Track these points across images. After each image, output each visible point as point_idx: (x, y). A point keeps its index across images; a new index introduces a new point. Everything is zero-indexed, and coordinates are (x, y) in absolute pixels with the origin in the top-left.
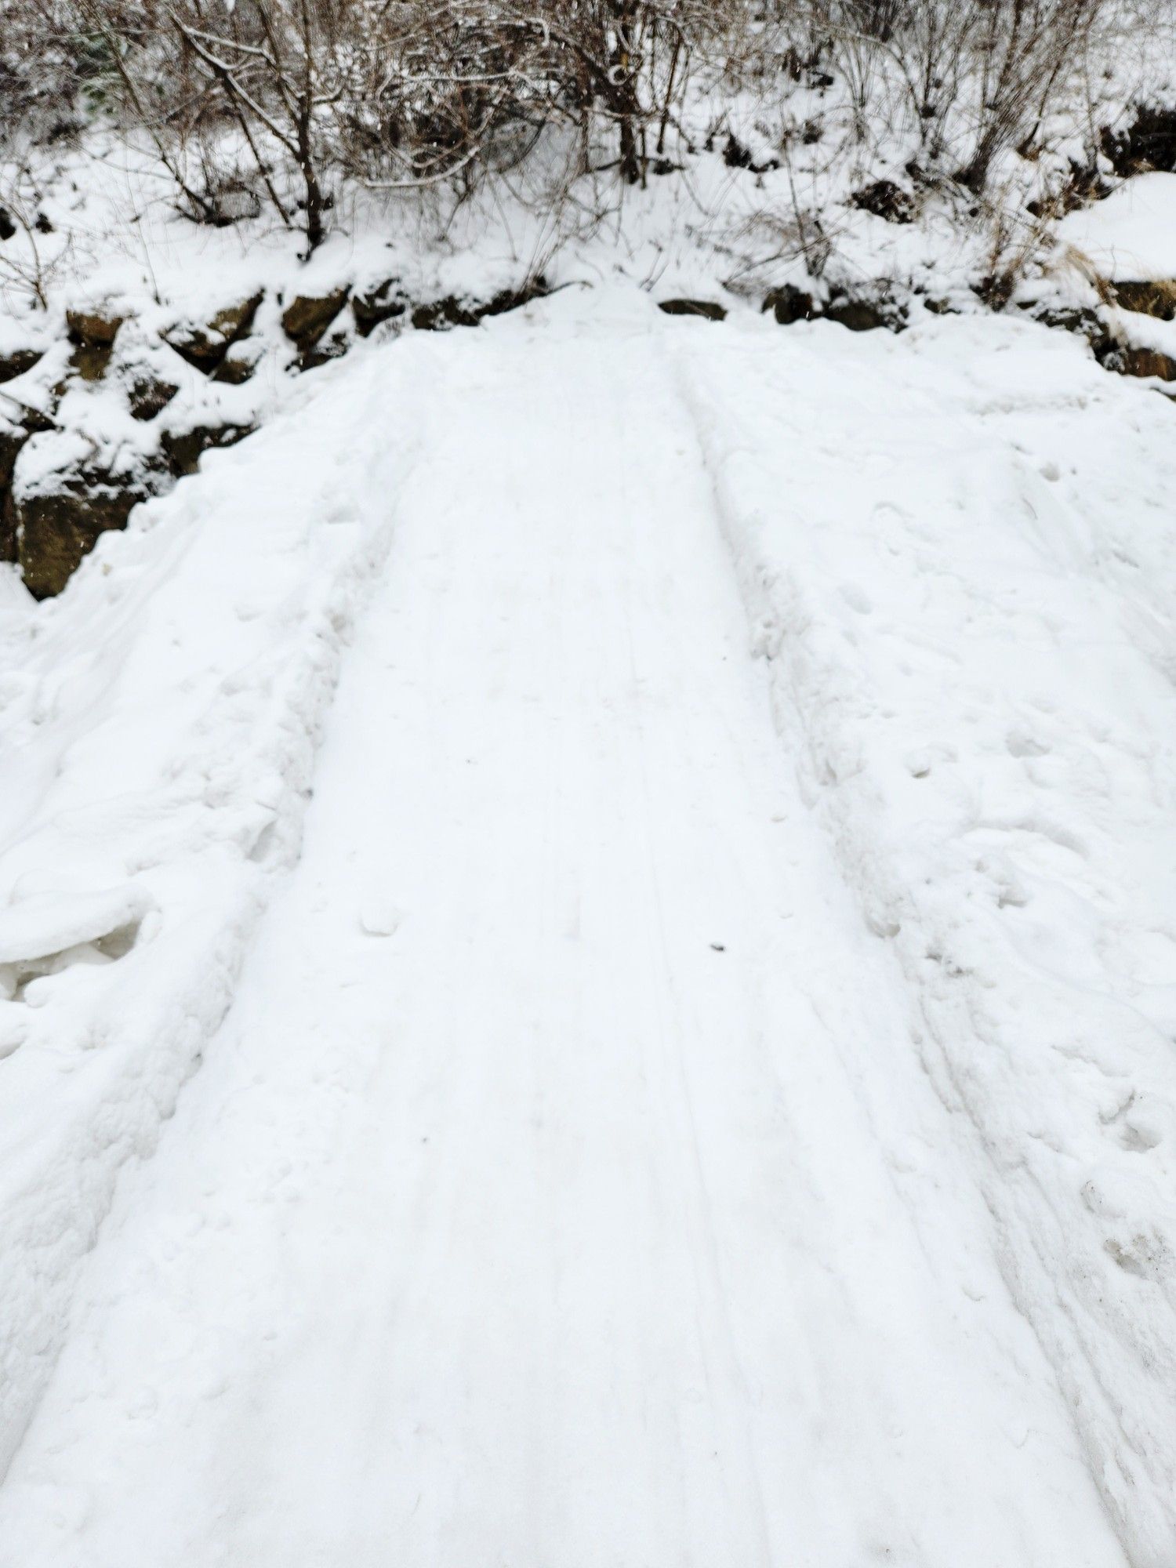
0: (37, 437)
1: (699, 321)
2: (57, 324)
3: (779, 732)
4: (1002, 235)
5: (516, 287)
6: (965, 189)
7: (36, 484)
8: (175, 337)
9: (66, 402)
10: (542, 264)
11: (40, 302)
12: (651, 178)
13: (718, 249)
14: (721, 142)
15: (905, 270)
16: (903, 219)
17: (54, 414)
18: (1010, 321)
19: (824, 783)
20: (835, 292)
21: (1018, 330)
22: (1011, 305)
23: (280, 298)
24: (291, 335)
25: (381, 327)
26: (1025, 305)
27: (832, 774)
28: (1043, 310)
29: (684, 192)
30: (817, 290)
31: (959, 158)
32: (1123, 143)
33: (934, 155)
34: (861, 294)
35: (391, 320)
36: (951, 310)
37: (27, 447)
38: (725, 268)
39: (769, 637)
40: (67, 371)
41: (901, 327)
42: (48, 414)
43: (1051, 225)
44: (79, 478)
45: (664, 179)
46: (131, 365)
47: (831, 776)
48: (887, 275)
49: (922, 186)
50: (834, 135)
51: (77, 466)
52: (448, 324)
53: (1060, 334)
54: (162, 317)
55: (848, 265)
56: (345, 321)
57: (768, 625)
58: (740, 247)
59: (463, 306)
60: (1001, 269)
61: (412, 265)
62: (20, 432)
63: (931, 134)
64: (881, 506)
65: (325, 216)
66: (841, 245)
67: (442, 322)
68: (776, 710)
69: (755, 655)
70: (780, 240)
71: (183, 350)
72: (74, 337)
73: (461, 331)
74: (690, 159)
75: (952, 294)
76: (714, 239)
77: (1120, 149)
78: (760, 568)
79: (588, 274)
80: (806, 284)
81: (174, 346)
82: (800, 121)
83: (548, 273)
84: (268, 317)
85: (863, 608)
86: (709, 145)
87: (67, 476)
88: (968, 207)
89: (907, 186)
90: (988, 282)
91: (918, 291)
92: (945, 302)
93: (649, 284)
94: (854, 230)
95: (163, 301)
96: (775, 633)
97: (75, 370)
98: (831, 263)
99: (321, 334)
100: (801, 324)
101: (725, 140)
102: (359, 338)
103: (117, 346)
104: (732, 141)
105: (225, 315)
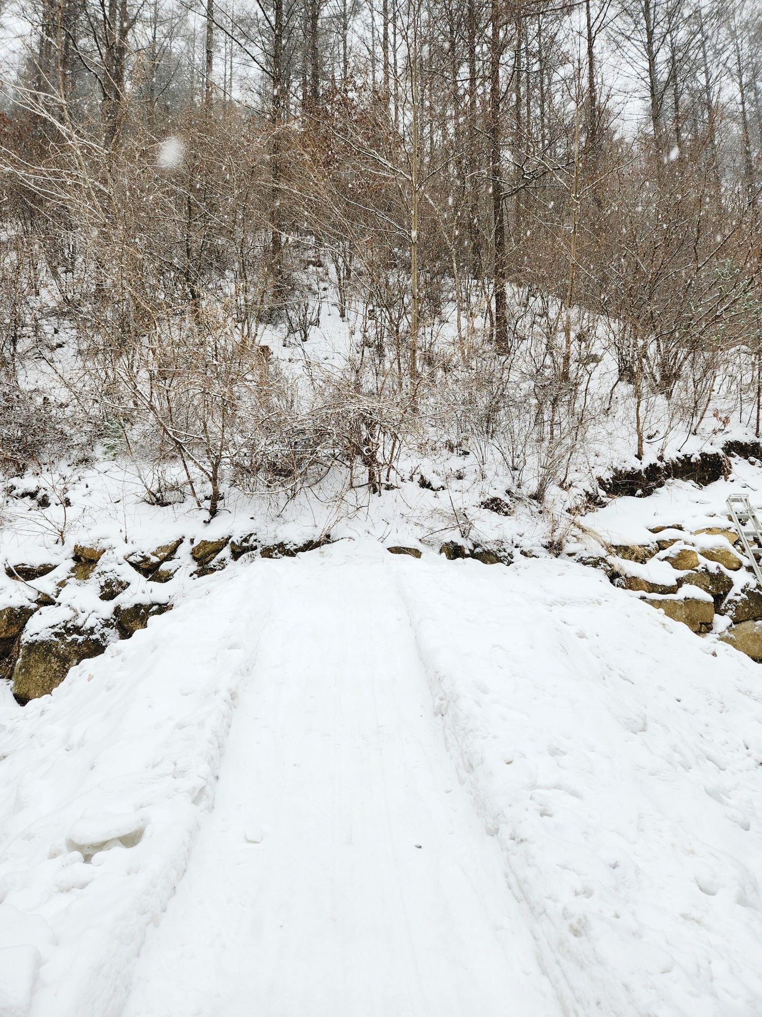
0: (43, 609)
1: (408, 557)
2: (69, 551)
3: (448, 750)
4: (555, 522)
5: (316, 540)
6: (535, 502)
7: (37, 634)
8: (132, 559)
9: (64, 591)
10: (330, 528)
11: (61, 539)
12: (383, 492)
13: (417, 524)
14: (417, 478)
15: (509, 537)
16: (506, 514)
17: (57, 597)
18: (563, 562)
19: (469, 772)
20: (476, 546)
21: (567, 566)
22: (563, 555)
23: (192, 541)
24: (195, 559)
25: (245, 555)
26: (570, 555)
27: (471, 766)
28: (579, 557)
29: (399, 499)
30: (467, 545)
31: (530, 489)
32: (609, 484)
33: (519, 486)
34: (488, 547)
35: (250, 553)
36: (533, 556)
37: (36, 614)
38: (421, 533)
39: (442, 705)
40: (68, 575)
41: (510, 563)
42: (52, 597)
43: (578, 519)
44: (63, 631)
45: (390, 492)
46: (105, 572)
47: (471, 767)
48: (500, 539)
49: (514, 500)
50: (470, 477)
51: (63, 624)
52: (279, 555)
53: (589, 569)
54: (128, 549)
55: (480, 534)
56: (226, 552)
57: (441, 699)
58: (427, 524)
59: (288, 547)
60: (556, 539)
61: (263, 527)
62: (34, 606)
63: (516, 478)
64: (494, 646)
65: (220, 504)
66: (477, 524)
67: (276, 554)
68: (446, 739)
69: (436, 714)
70: (446, 521)
71: (136, 566)
72: (76, 558)
73: (286, 559)
74: (402, 484)
75: (533, 548)
76: (415, 520)
77: (608, 486)
78: (437, 672)
79: (353, 535)
80: (461, 542)
81: (131, 563)
82: (454, 470)
83: (332, 533)
84: (184, 550)
85: (485, 692)
86: (411, 479)
87: (56, 630)
88: (538, 510)
89: (507, 499)
90: (551, 544)
91: (516, 547)
92: (530, 552)
93: (382, 539)
94: (483, 518)
95: (129, 541)
96: (444, 703)
97: (73, 574)
98: (472, 533)
99: (212, 559)
100: (459, 560)
101: (419, 476)
102: (232, 561)
103: (99, 563)
104: (422, 477)
105: (161, 549)
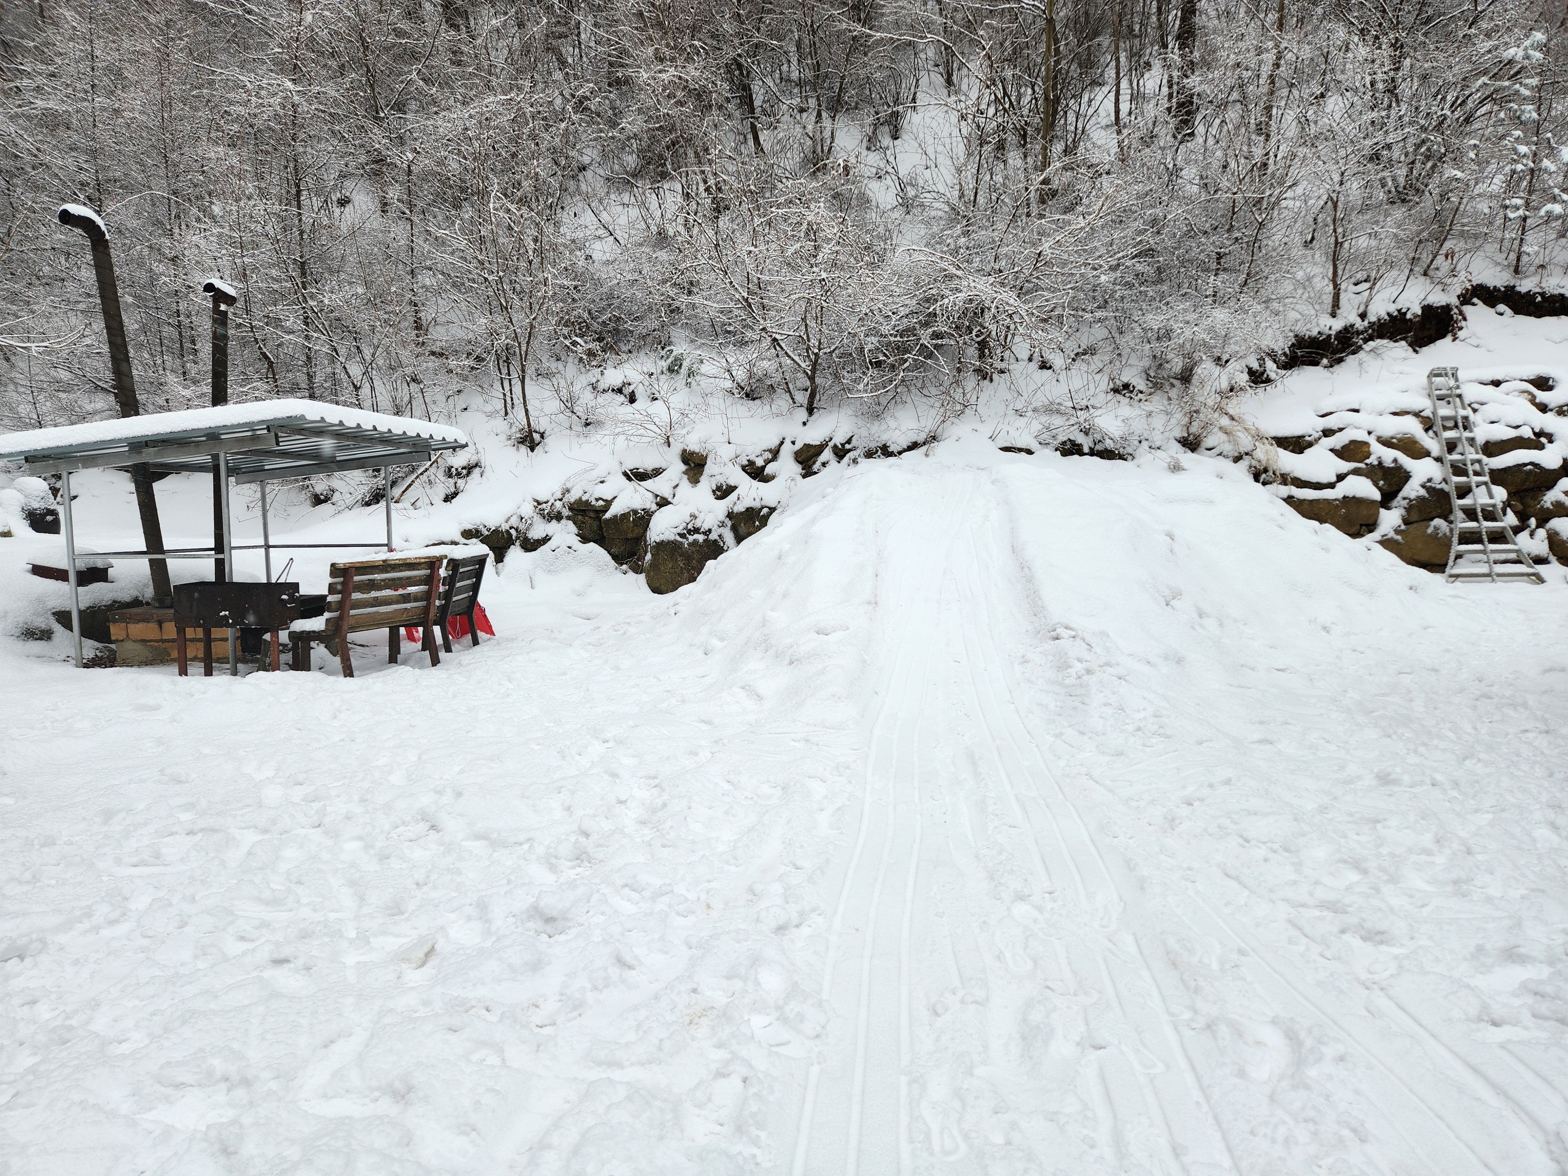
0: (663, 510)
1: (1019, 456)
2: (676, 455)
4: (1192, 413)
5: (920, 441)
7: (660, 534)
8: (740, 462)
9: (679, 492)
10: (935, 431)
11: (668, 444)
12: (995, 376)
17: (672, 498)
18: (1200, 457)
20: (1096, 442)
21: (1203, 463)
22: (1202, 449)
23: (793, 443)
24: (798, 461)
25: (847, 458)
26: (1210, 449)
28: (1220, 451)
30: (1086, 443)
31: (1173, 370)
32: (1284, 354)
34: (1111, 443)
35: (853, 455)
36: (1163, 450)
37: (657, 515)
40: (681, 478)
41: (1133, 460)
42: (669, 498)
44: (685, 531)
45: (1003, 377)
46: (714, 476)
51: (683, 525)
52: (883, 457)
53: (1231, 464)
54: (733, 451)
55: (1104, 429)
56: (828, 455)
59: (892, 448)
60: (1194, 431)
62: (653, 507)
67: (879, 456)
71: (743, 467)
72: (685, 461)
73: (890, 460)
75: (1164, 442)
77: (1282, 358)
79: (959, 433)
80: (1080, 439)
81: (739, 465)
83: (938, 433)
84: (787, 451)
86: (1030, 360)
87: (678, 530)
89: (1142, 384)
90: (1186, 437)
91: (1144, 441)
93: (995, 436)
95: (732, 443)
97: (685, 477)
98: (1095, 429)
99: (814, 463)
100: (1075, 457)
102: (836, 463)
103: (707, 466)
105: (764, 452)
